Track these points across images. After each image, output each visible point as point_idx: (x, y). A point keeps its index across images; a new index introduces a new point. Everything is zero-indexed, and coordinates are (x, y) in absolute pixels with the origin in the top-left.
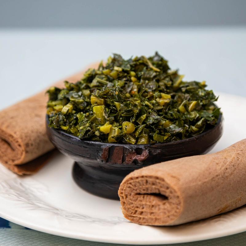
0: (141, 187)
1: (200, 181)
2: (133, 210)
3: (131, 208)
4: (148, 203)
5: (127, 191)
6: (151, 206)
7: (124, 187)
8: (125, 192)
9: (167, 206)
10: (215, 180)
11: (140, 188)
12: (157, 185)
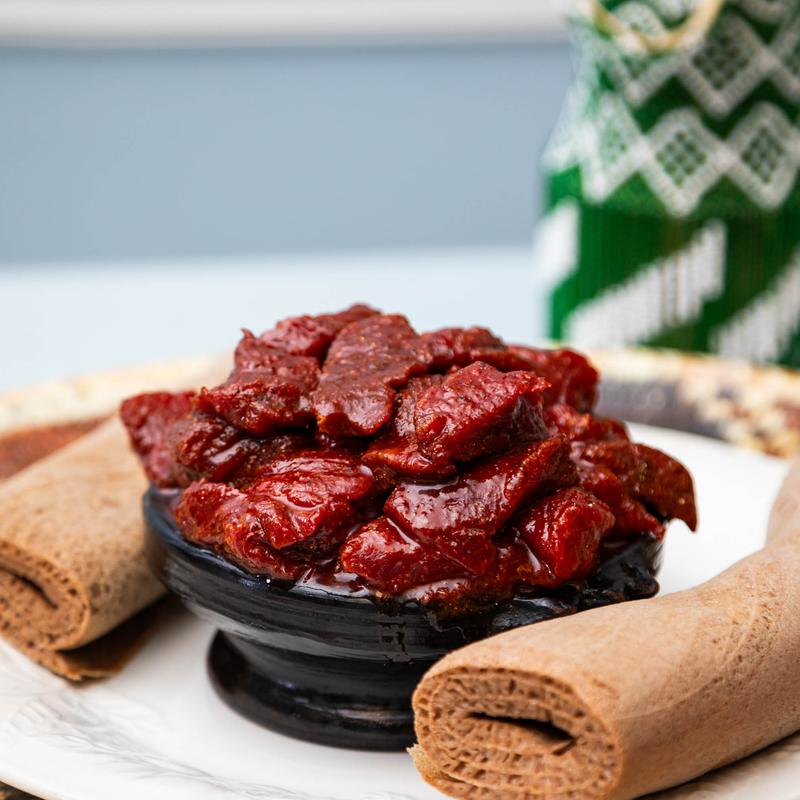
0: (490, 696)
1: (671, 698)
2: (453, 759)
3: (448, 751)
4: (502, 748)
5: (441, 700)
6: (512, 756)
7: (435, 687)
8: (434, 702)
9: (568, 761)
10: (708, 695)
11: (487, 700)
12: (543, 699)
